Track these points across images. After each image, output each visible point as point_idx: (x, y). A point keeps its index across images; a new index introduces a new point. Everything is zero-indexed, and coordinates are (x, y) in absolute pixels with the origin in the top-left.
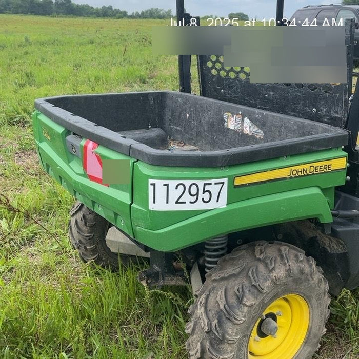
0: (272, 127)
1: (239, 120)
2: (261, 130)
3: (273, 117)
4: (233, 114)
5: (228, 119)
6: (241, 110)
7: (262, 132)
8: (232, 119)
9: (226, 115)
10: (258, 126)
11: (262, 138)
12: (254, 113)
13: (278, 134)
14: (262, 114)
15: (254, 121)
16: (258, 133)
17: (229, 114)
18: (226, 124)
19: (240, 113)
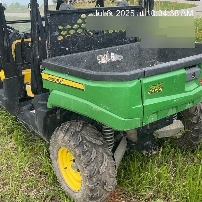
0: (126, 51)
1: (108, 56)
2: (121, 55)
3: (126, 46)
4: (103, 55)
5: (100, 58)
6: (107, 50)
7: (122, 56)
8: (103, 57)
9: (98, 57)
10: (119, 54)
11: (123, 59)
12: (116, 48)
13: (129, 53)
14: (120, 48)
15: (116, 53)
16: (120, 58)
17: (100, 55)
18: (99, 62)
19: (108, 52)
